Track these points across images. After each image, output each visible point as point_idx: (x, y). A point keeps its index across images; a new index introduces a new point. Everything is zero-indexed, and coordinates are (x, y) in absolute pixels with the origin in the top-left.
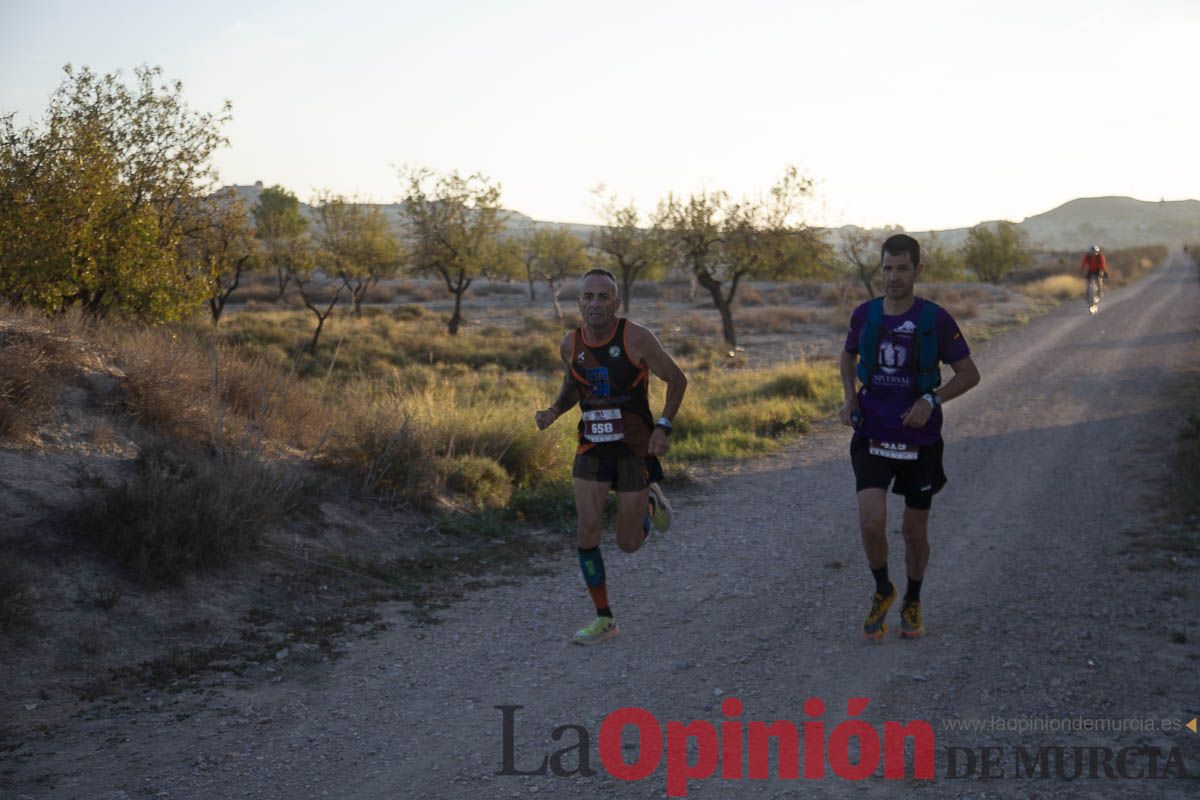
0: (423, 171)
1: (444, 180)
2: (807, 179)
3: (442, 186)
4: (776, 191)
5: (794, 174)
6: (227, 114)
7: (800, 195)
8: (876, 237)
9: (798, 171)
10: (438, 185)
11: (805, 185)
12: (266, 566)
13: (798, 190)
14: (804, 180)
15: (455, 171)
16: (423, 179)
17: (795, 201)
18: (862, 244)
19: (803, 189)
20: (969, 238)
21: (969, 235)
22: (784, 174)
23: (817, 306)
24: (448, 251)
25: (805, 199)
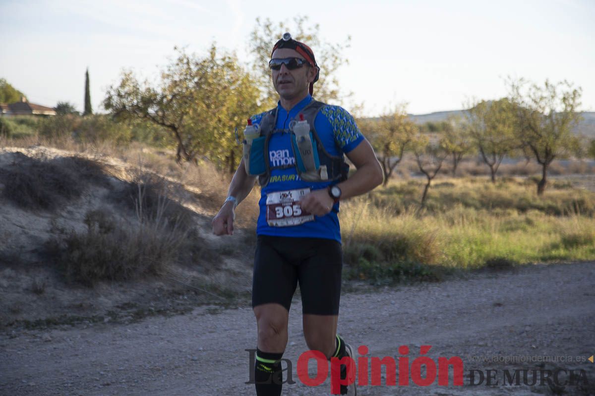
0: (521, 80)
1: (535, 86)
3: (533, 90)
6: (348, 43)
10: (530, 89)
12: (159, 284)
15: (547, 80)
16: (522, 85)
24: (535, 135)
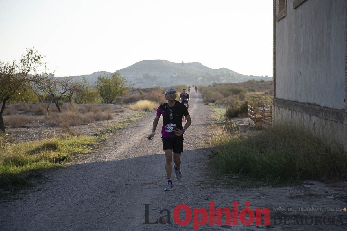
2: (37, 55)
4: (23, 61)
5: (31, 53)
7: (34, 63)
8: (60, 81)
9: (33, 51)
11: (37, 58)
13: (33, 60)
14: (36, 56)
17: (33, 65)
18: (54, 85)
19: (36, 60)
20: (98, 82)
21: (98, 80)
22: (26, 53)
23: (33, 115)
25: (37, 64)
